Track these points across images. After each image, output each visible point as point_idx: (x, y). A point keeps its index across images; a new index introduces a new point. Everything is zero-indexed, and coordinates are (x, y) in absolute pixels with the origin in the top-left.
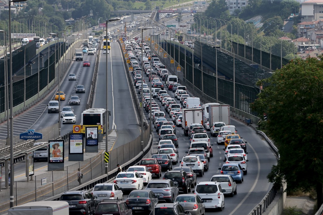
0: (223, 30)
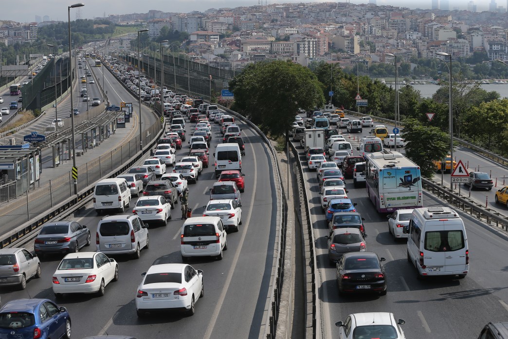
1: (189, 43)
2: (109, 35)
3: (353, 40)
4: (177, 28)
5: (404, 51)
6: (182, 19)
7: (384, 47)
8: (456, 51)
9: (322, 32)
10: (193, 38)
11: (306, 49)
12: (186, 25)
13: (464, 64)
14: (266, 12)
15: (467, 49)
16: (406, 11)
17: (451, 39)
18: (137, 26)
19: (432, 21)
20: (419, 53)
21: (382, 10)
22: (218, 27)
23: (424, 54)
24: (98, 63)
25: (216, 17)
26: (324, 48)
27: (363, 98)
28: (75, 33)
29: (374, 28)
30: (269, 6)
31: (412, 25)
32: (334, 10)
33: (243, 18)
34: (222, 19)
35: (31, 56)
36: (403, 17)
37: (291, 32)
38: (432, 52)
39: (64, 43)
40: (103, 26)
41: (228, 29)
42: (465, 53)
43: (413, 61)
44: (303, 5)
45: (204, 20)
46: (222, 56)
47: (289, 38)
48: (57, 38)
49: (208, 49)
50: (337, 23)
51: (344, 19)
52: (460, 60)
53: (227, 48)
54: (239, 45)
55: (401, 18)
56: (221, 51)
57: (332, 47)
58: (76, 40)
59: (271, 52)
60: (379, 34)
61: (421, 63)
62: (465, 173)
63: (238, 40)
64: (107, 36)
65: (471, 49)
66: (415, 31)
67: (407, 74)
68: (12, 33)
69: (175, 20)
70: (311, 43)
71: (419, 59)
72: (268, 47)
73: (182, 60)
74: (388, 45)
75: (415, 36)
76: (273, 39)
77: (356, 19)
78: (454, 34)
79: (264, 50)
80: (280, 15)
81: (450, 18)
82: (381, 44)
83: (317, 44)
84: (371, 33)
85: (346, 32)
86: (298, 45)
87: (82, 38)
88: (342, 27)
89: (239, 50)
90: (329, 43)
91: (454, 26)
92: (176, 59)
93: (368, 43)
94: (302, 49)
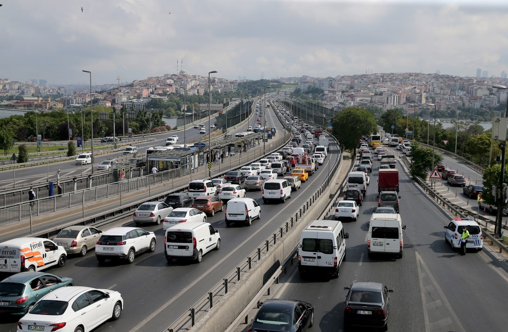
0: (299, 98)
1: (323, 95)
2: (278, 89)
3: (421, 95)
4: (317, 86)
5: (454, 102)
6: (321, 81)
7: (441, 100)
8: (488, 103)
9: (403, 90)
10: (326, 92)
11: (392, 100)
12: (323, 84)
13: (493, 111)
14: (370, 78)
15: (495, 101)
16: (457, 78)
17: (485, 95)
18: (295, 84)
19: (473, 84)
20: (464, 104)
21: (442, 78)
22: (341, 86)
23: (467, 105)
24: (268, 106)
25: (340, 80)
26: (403, 100)
27: (410, 130)
28: (259, 87)
29: (435, 89)
30: (372, 74)
31: (460, 87)
32: (411, 77)
33: (356, 81)
34: (343, 82)
35: (233, 99)
36: (455, 82)
37: (384, 90)
38: (472, 103)
39: (252, 93)
40: (275, 84)
41: (347, 87)
42: (494, 104)
43: (459, 108)
44: (393, 74)
45: (333, 82)
46: (342, 104)
47: (382, 93)
48: (249, 90)
49: (335, 99)
50: (413, 85)
51: (417, 83)
52: (490, 108)
53: (346, 99)
54: (352, 97)
55: (454, 83)
56: (342, 101)
57: (408, 100)
58: (260, 91)
59: (371, 102)
60: (439, 92)
61: (464, 110)
62: (438, 176)
63: (352, 94)
64: (277, 89)
65: (499, 102)
66: (462, 90)
67: (454, 117)
68: (223, 85)
69: (317, 82)
70: (396, 97)
71: (463, 108)
72: (369, 99)
73: (317, 106)
74: (443, 99)
75: (461, 93)
76: (373, 94)
77: (424, 83)
78: (487, 92)
79: (367, 101)
80: (378, 80)
81: (486, 82)
82: (439, 98)
83: (399, 98)
84: (434, 91)
85: (418, 91)
86: (388, 98)
87: (263, 90)
88: (415, 88)
89: (352, 100)
90: (407, 97)
91: (489, 87)
92: (315, 105)
93: (431, 98)
94: (390, 100)
